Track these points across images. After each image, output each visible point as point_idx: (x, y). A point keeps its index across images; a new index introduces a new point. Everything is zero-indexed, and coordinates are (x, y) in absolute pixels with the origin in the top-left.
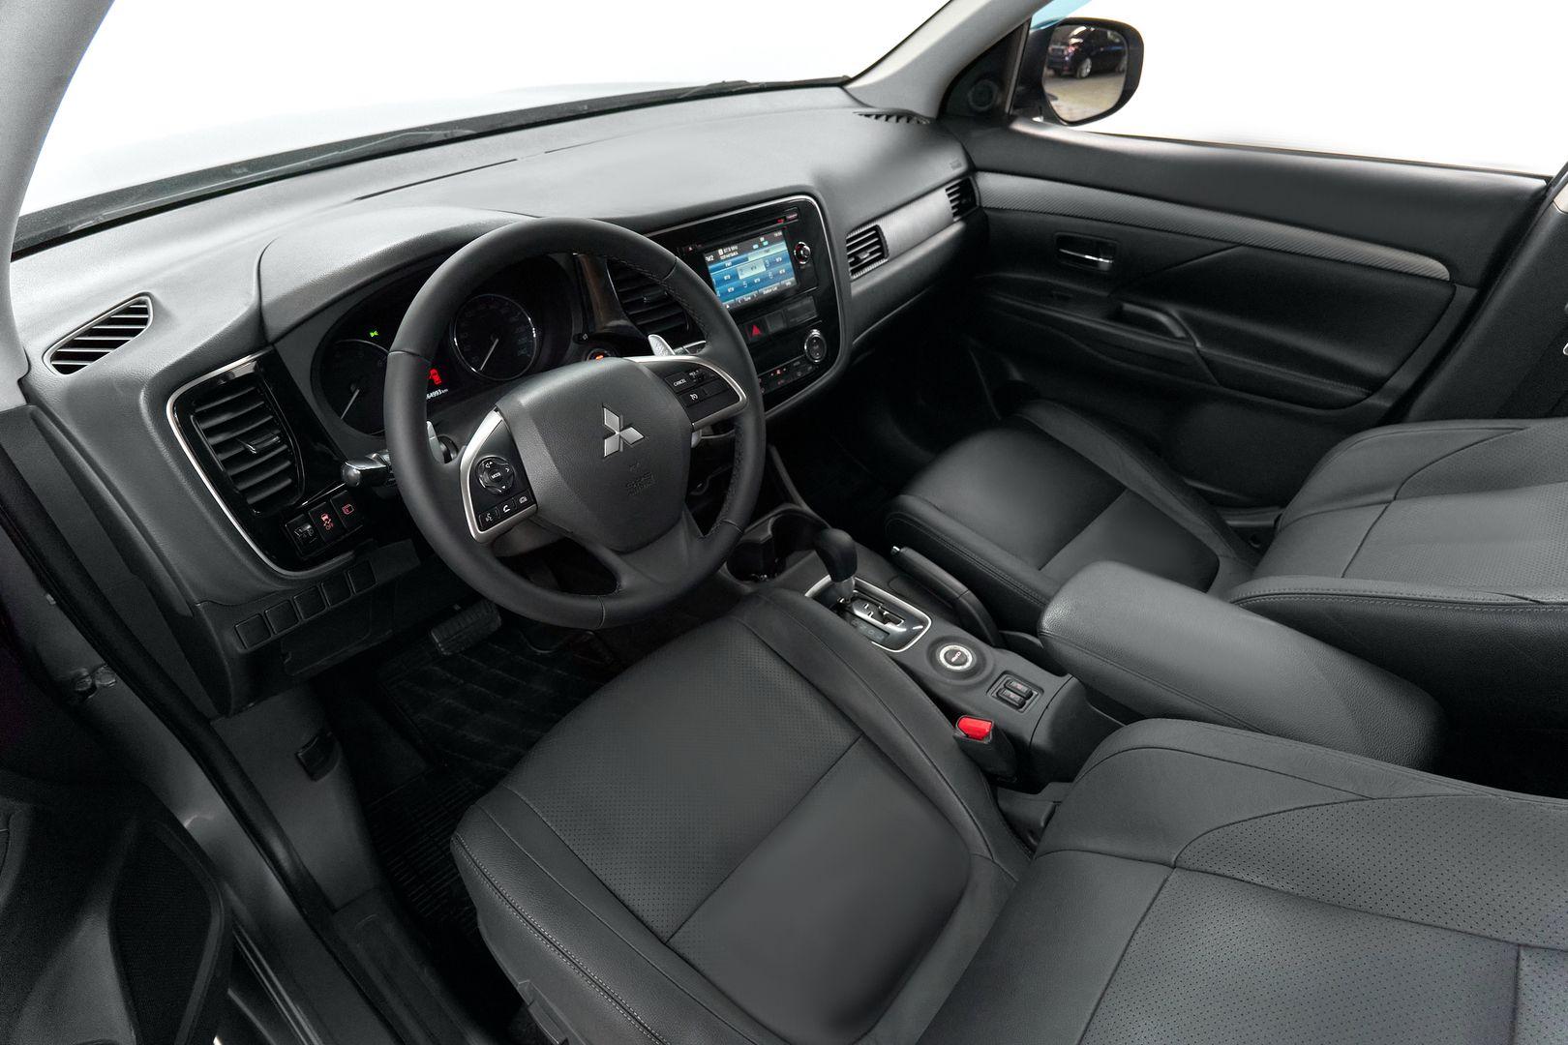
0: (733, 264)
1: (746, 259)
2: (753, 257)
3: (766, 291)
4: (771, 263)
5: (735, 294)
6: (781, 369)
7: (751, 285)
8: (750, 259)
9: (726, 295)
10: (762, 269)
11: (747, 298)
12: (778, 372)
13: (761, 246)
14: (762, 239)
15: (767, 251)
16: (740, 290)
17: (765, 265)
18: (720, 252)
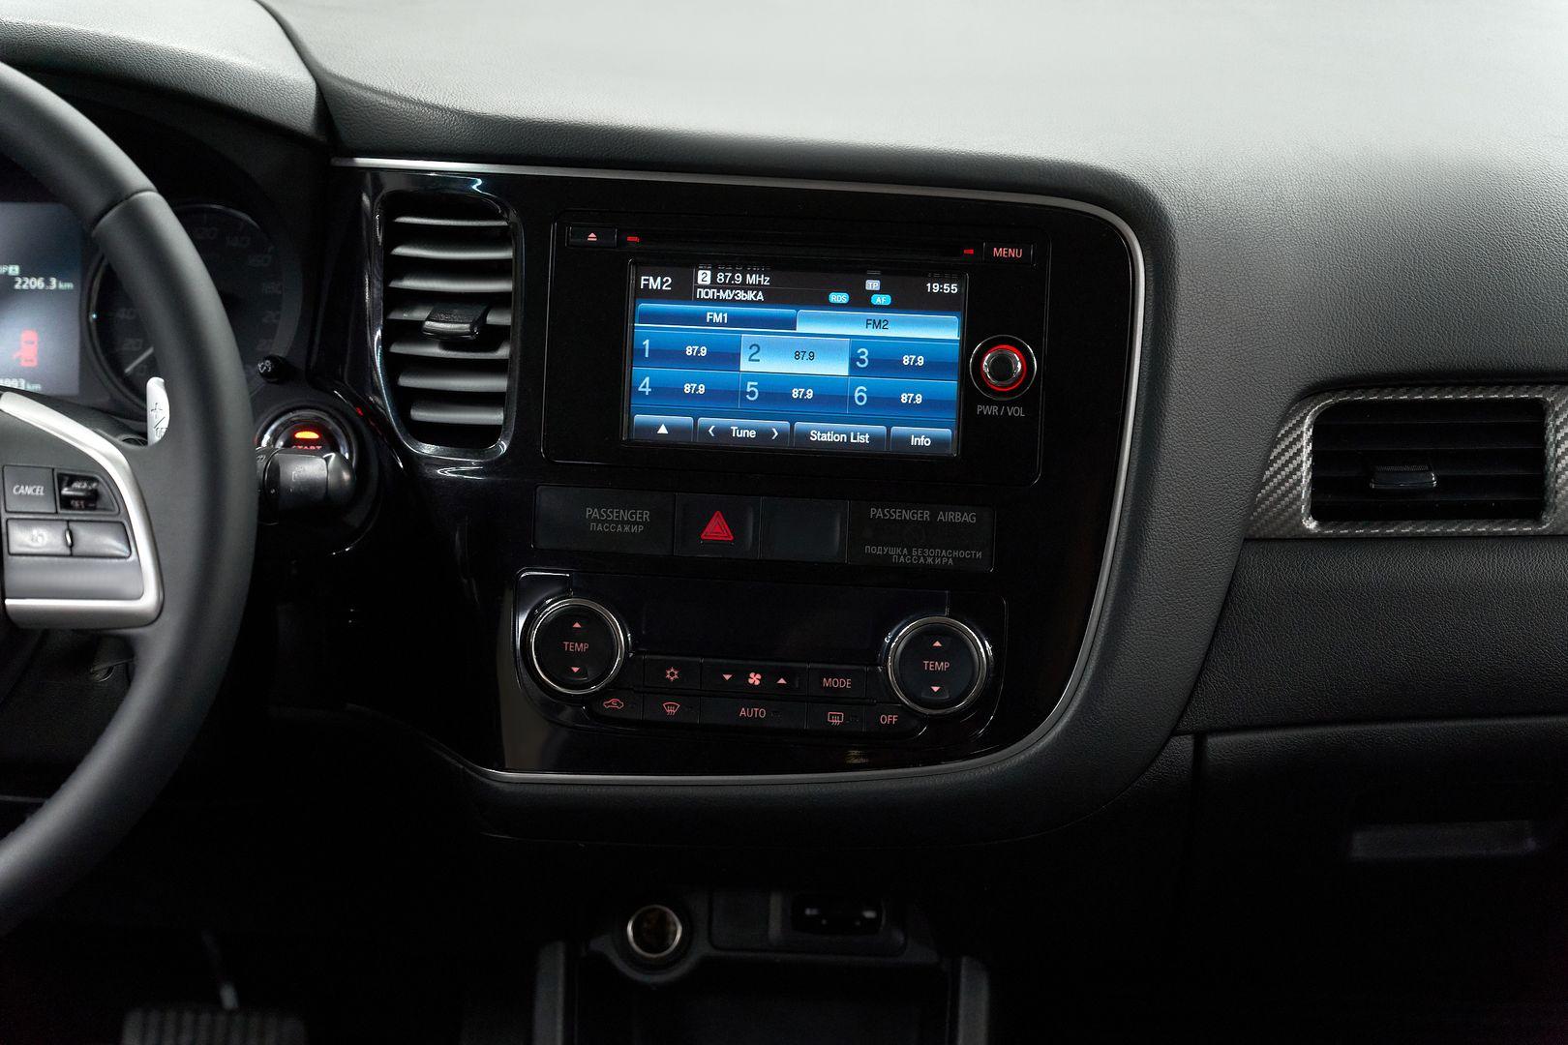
0: (734, 321)
1: (790, 324)
2: (811, 324)
3: (824, 433)
4: (883, 362)
5: (697, 405)
6: (768, 676)
7: (775, 395)
8: (800, 329)
9: (668, 396)
10: (840, 369)
11: (744, 429)
12: (755, 679)
13: (860, 301)
14: (873, 285)
15: (877, 324)
16: (727, 398)
17: (854, 360)
18: (704, 276)
